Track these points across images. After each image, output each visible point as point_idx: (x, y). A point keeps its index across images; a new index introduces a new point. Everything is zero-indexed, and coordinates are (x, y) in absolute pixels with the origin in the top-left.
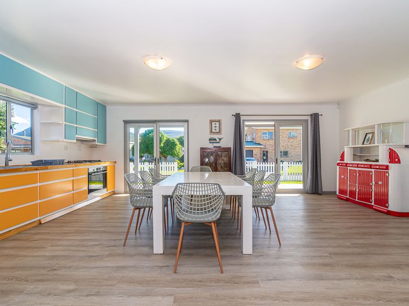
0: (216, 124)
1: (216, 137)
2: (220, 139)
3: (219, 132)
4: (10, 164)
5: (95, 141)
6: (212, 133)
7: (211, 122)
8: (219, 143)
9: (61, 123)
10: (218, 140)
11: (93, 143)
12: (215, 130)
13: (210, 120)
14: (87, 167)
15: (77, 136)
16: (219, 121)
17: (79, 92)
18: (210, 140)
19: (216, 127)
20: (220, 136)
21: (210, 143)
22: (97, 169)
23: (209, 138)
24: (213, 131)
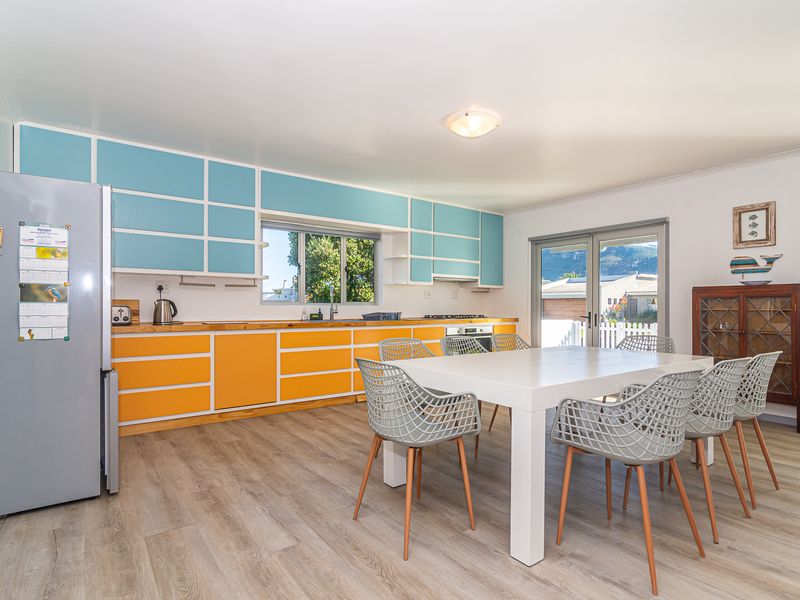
0: (754, 217)
1: (755, 253)
2: (770, 261)
3: (768, 239)
4: (336, 317)
5: (476, 281)
6: (741, 246)
7: (738, 213)
8: (765, 271)
9: (405, 256)
10: (762, 264)
11: (474, 285)
12: (753, 233)
13: (735, 209)
14: (444, 326)
15: (433, 275)
16: (766, 208)
17: (439, 202)
18: (733, 264)
19: (755, 225)
20: (770, 252)
21: (733, 272)
22: (466, 330)
23: (732, 258)
24: (746, 237)
